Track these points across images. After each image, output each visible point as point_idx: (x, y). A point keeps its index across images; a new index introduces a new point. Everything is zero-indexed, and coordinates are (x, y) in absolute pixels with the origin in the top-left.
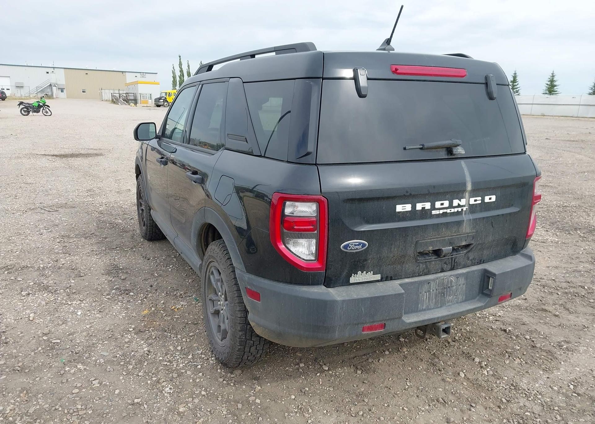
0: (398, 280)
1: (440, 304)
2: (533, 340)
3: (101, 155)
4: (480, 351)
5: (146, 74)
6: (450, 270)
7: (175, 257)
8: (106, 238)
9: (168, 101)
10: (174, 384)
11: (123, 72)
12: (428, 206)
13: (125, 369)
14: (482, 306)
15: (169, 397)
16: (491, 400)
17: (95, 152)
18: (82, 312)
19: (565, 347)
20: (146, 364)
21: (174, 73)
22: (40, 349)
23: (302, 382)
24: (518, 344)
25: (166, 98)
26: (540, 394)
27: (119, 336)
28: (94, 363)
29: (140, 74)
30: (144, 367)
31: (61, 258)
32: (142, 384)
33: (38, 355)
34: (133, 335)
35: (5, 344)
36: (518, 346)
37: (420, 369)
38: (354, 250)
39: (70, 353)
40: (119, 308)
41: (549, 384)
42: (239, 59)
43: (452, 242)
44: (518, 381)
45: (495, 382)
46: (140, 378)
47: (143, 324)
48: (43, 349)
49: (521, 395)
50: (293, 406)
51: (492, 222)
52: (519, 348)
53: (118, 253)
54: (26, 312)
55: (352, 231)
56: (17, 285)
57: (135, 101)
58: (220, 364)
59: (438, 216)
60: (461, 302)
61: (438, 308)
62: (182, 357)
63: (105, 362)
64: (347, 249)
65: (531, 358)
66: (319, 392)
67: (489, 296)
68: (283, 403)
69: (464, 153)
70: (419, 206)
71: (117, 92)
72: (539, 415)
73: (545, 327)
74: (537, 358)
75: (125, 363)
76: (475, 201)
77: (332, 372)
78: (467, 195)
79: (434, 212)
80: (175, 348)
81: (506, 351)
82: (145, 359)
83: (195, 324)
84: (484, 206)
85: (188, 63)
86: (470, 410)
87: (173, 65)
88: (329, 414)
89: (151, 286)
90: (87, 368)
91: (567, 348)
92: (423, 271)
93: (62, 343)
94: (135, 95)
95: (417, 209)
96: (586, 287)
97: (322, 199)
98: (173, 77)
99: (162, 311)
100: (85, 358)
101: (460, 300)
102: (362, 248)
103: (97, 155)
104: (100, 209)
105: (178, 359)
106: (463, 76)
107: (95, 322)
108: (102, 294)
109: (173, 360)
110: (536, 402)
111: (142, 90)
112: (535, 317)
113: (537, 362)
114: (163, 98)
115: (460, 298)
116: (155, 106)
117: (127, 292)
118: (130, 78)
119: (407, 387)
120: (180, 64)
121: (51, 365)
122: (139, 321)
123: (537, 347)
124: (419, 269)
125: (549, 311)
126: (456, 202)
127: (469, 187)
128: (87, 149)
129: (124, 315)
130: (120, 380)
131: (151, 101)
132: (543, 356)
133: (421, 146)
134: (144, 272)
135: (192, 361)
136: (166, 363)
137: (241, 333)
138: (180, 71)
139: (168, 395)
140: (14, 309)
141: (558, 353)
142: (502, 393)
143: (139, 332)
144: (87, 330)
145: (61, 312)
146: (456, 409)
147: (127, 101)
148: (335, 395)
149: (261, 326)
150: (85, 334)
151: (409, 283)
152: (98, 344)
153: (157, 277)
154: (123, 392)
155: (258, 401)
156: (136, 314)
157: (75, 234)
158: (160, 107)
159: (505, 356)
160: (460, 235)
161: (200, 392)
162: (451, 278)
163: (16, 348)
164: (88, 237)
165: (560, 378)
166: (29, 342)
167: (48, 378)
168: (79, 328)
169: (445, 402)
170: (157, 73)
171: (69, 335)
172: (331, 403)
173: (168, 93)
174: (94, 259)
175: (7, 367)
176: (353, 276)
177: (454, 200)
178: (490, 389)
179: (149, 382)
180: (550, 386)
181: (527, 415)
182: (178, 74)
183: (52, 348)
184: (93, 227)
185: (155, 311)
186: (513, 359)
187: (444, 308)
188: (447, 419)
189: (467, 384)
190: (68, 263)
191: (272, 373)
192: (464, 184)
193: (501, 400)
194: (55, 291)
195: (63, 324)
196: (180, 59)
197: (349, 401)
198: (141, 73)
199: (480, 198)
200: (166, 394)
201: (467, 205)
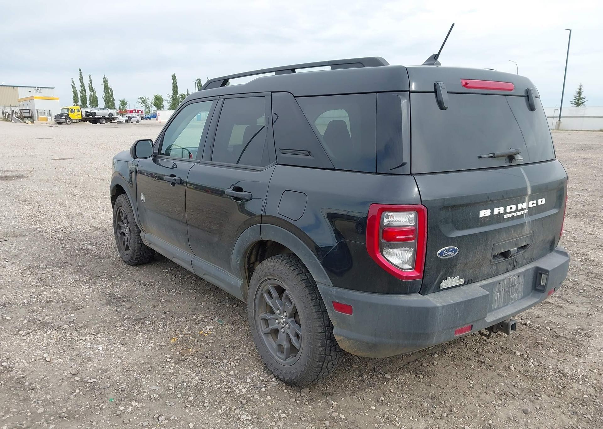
0: (477, 283)
1: (507, 302)
2: (555, 330)
3: (23, 177)
4: (515, 345)
5: (41, 89)
6: (512, 270)
7: (172, 281)
8: (83, 266)
9: (70, 118)
10: (248, 410)
11: (14, 87)
12: (501, 210)
13: (186, 401)
14: (538, 301)
15: (250, 424)
16: (549, 388)
17: (15, 174)
18: (103, 347)
19: (583, 334)
20: (206, 393)
21: (74, 88)
22: (78, 391)
23: (374, 392)
24: (543, 335)
25: (68, 115)
26: (587, 378)
27: (160, 368)
28: (148, 399)
29: (34, 88)
30: (206, 396)
31: (43, 291)
32: (214, 414)
33: (79, 398)
34: (174, 365)
35: (33, 391)
36: (545, 337)
37: (473, 367)
38: (448, 256)
39: (116, 391)
40: (141, 338)
41: (588, 368)
42: (274, 73)
43: (517, 243)
44: (562, 368)
45: (544, 371)
46: (208, 408)
47: (178, 353)
48: (81, 390)
49: (571, 380)
50: (378, 416)
51: (543, 223)
52: (546, 339)
53: (106, 281)
54: (37, 352)
55: (447, 237)
56: (8, 325)
57: (32, 118)
58: (284, 385)
59: (508, 219)
60: (520, 299)
61: (505, 306)
62: (240, 382)
63: (159, 396)
64: (442, 256)
65: (561, 346)
66: (395, 400)
67: (543, 291)
68: (367, 414)
69: (523, 160)
70: (496, 211)
71: (9, 108)
72: (596, 396)
73: (556, 317)
74: (566, 346)
75: (182, 396)
76: (533, 204)
77: (397, 380)
78: (527, 199)
79: (506, 216)
80: (228, 374)
81: (537, 343)
82: (201, 388)
83: (233, 347)
84: (538, 209)
85: (90, 78)
86: (538, 399)
87: (72, 79)
88: (416, 420)
89: (165, 313)
90: (144, 405)
91: (585, 334)
92: (494, 272)
93: (100, 382)
94: (30, 111)
95: (494, 214)
96: (571, 280)
97: (423, 208)
98: (73, 92)
99: (191, 337)
100: (135, 395)
101: (519, 297)
102: (454, 254)
103: (18, 177)
104: (58, 235)
105: (237, 384)
106: (512, 90)
107: (124, 356)
108: (115, 326)
109: (232, 385)
110: (586, 385)
111: (39, 105)
112: (543, 309)
113: (568, 350)
114: (65, 115)
115: (521, 295)
116: (55, 124)
117: (141, 321)
118: (23, 94)
119: (471, 385)
120: (81, 79)
121: (101, 406)
122: (171, 350)
123: (562, 337)
124: (492, 271)
125: (552, 303)
126: (520, 206)
127: (529, 192)
128: (3, 171)
129: (152, 345)
130: (186, 413)
131: (50, 117)
132: (570, 344)
133: (492, 155)
134: (148, 298)
135: (252, 385)
136: (226, 390)
137: (321, 349)
138: (81, 86)
139: (248, 422)
140: (21, 351)
141: (580, 340)
142: (555, 381)
143: (179, 361)
144: (121, 365)
145: (79, 349)
146: (526, 400)
147: (21, 118)
148: (411, 401)
149: (351, 339)
150: (119, 369)
151: (486, 284)
152: (141, 379)
153: (165, 302)
154: (197, 425)
155: (342, 416)
156: (164, 343)
157: (44, 264)
158: (61, 124)
159: (539, 348)
160: (522, 236)
161: (279, 415)
162: (515, 278)
163: (48, 393)
164: (62, 266)
165: (594, 362)
166: (60, 385)
167: (106, 421)
168: (109, 364)
169: (513, 395)
170: (54, 88)
171: (102, 373)
172: (412, 409)
173: (70, 110)
174: (83, 289)
175: (51, 415)
176: (443, 282)
177: (519, 204)
178: (544, 379)
179: (220, 411)
180: (590, 369)
181: (586, 397)
182: (79, 89)
183: (92, 389)
184: (60, 255)
185: (184, 338)
186: (547, 349)
187: (509, 306)
188: (523, 410)
189: (521, 376)
190: (55, 295)
191: (339, 387)
192: (526, 189)
193: (557, 387)
194: (59, 327)
195: (88, 361)
196: (81, 73)
197: (427, 405)
198: (36, 87)
199: (535, 202)
200: (245, 422)
201: (526, 209)
